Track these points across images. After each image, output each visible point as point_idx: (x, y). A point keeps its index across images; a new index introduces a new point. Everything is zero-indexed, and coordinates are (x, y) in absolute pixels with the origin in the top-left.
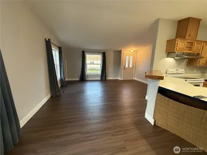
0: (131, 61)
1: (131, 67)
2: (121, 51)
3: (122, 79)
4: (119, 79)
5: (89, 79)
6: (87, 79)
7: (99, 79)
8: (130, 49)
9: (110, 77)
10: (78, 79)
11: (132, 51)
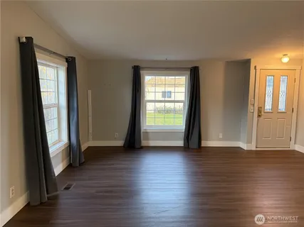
0: (283, 88)
1: (282, 107)
2: (248, 62)
3: (254, 149)
4: (244, 146)
5: (152, 143)
6: (144, 143)
7: (180, 143)
8: (279, 55)
9: (214, 139)
10: (120, 143)
11: (285, 60)
